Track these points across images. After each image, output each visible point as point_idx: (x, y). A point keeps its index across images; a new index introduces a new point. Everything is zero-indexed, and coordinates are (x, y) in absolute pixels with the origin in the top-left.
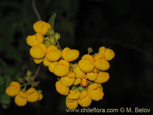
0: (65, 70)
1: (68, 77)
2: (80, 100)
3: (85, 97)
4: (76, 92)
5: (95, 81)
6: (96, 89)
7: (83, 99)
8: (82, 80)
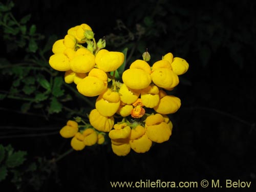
0: (95, 83)
1: (108, 101)
2: (132, 142)
3: (141, 136)
4: (123, 128)
5: (157, 111)
6: (158, 124)
7: (137, 139)
8: (134, 107)
